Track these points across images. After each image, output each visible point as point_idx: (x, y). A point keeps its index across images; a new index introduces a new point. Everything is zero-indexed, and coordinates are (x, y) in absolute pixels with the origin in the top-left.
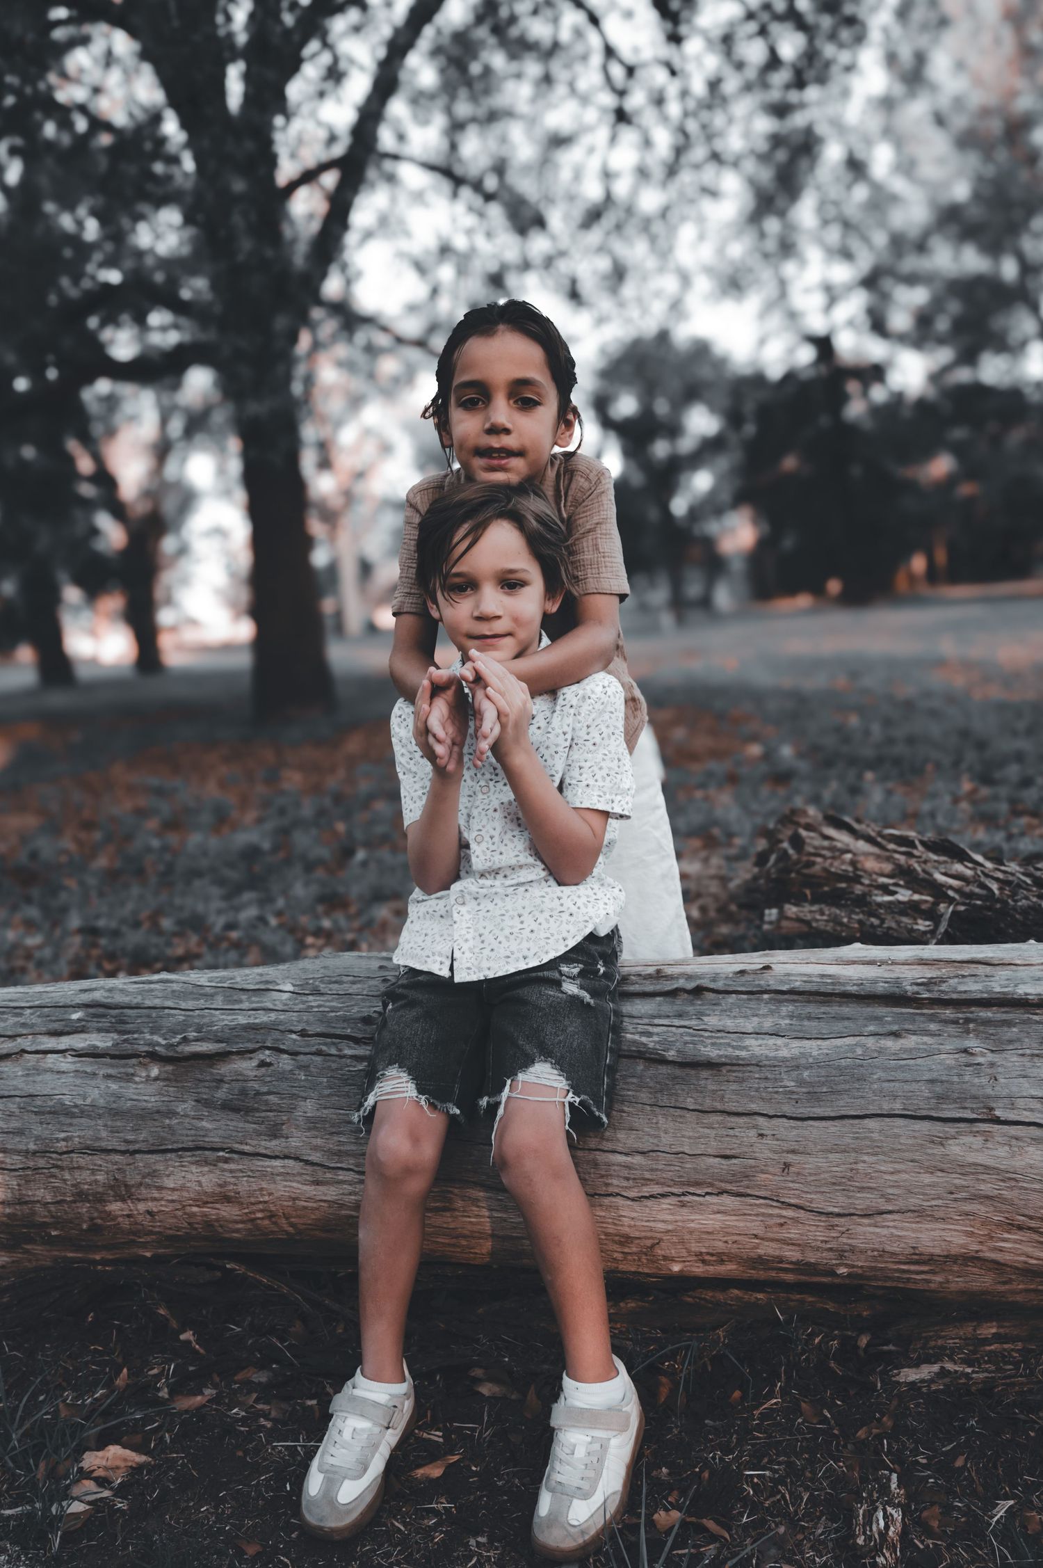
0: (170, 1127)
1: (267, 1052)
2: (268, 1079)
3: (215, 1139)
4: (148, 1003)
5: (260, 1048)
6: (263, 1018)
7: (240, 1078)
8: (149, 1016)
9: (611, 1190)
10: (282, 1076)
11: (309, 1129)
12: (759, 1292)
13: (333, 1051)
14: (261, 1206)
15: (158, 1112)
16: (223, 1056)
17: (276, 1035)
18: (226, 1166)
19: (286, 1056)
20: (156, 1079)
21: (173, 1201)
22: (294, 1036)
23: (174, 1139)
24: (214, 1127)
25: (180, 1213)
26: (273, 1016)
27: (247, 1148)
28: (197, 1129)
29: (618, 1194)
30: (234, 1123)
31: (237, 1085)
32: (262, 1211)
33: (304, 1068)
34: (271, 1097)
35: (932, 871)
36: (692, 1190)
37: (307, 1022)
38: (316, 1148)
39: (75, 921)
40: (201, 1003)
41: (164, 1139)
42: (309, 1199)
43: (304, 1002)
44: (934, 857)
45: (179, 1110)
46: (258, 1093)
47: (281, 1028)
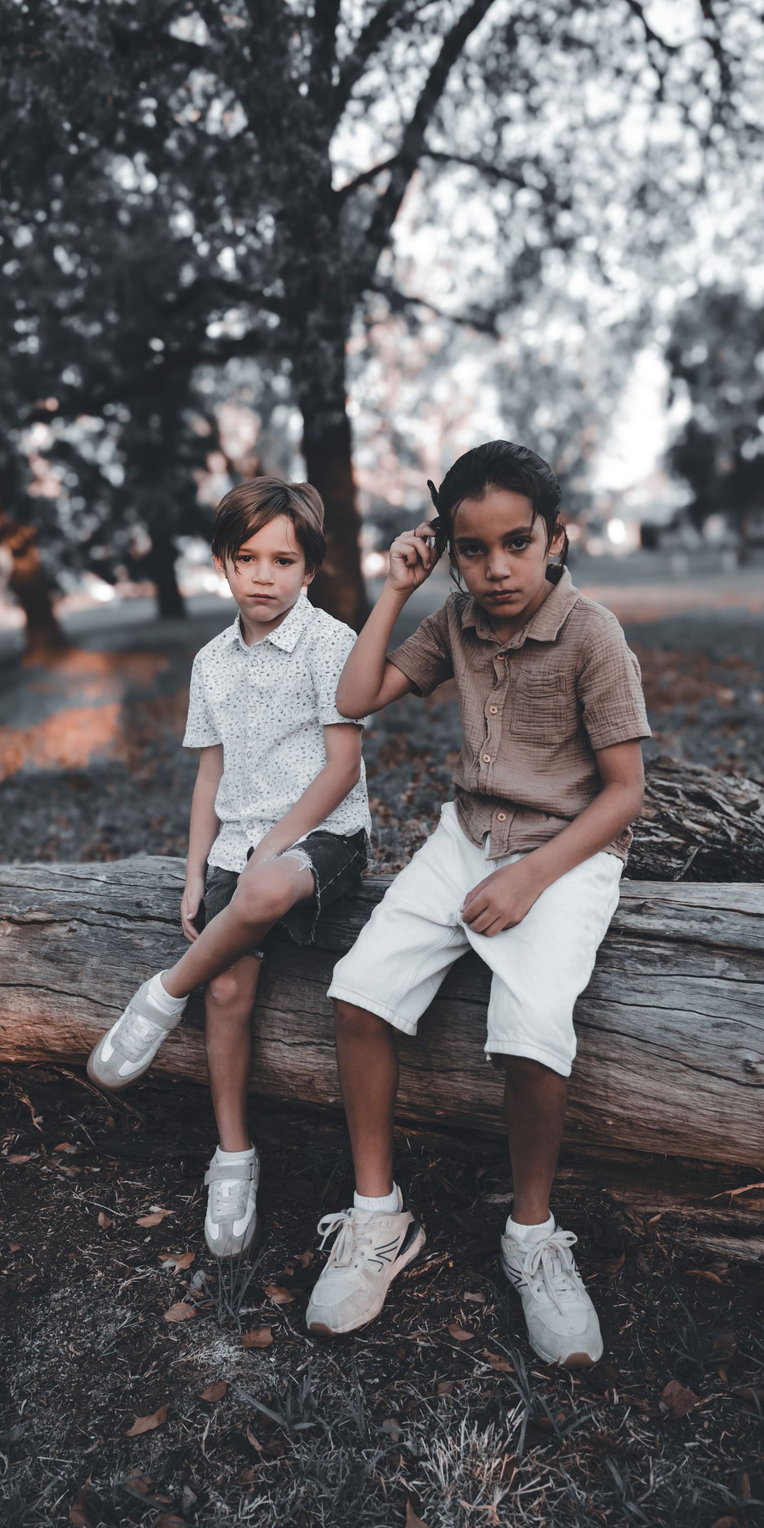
0: (13, 969)
1: (76, 922)
2: (73, 941)
3: (38, 980)
4: (19, 883)
5: (72, 919)
6: (81, 898)
7: (57, 939)
8: (15, 892)
9: (275, 1036)
10: (81, 939)
11: (94, 977)
12: (414, 1129)
13: (114, 925)
14: (67, 1029)
15: (7, 958)
16: (49, 923)
17: (83, 910)
18: (44, 999)
19: (86, 926)
20: (9, 936)
21: (15, 1021)
22: (94, 912)
23: (15, 977)
24: (40, 971)
25: (20, 1029)
26: (86, 897)
27: (56, 987)
28: (28, 971)
29: (280, 1040)
30: (50, 970)
31: (55, 944)
32: (68, 1032)
33: (95, 934)
34: (74, 954)
35: (683, 817)
36: (325, 1041)
37: (104, 904)
38: (97, 991)
39: (101, 821)
40: (50, 886)
41: (8, 977)
42: (94, 1026)
43: (107, 889)
44: (692, 806)
45: (19, 958)
46: (66, 950)
47: (88, 906)
